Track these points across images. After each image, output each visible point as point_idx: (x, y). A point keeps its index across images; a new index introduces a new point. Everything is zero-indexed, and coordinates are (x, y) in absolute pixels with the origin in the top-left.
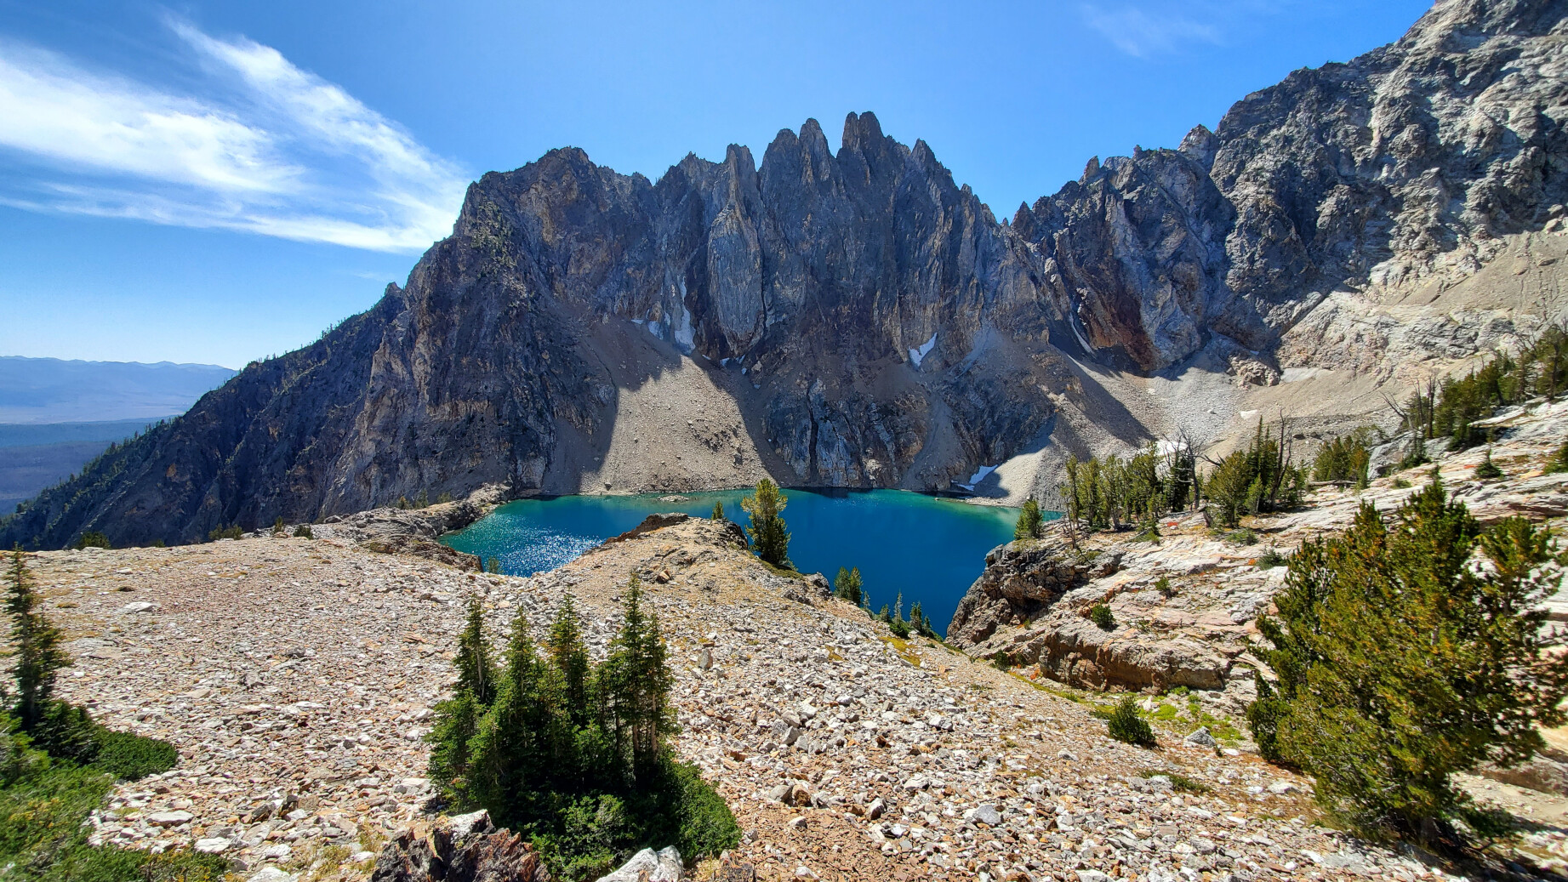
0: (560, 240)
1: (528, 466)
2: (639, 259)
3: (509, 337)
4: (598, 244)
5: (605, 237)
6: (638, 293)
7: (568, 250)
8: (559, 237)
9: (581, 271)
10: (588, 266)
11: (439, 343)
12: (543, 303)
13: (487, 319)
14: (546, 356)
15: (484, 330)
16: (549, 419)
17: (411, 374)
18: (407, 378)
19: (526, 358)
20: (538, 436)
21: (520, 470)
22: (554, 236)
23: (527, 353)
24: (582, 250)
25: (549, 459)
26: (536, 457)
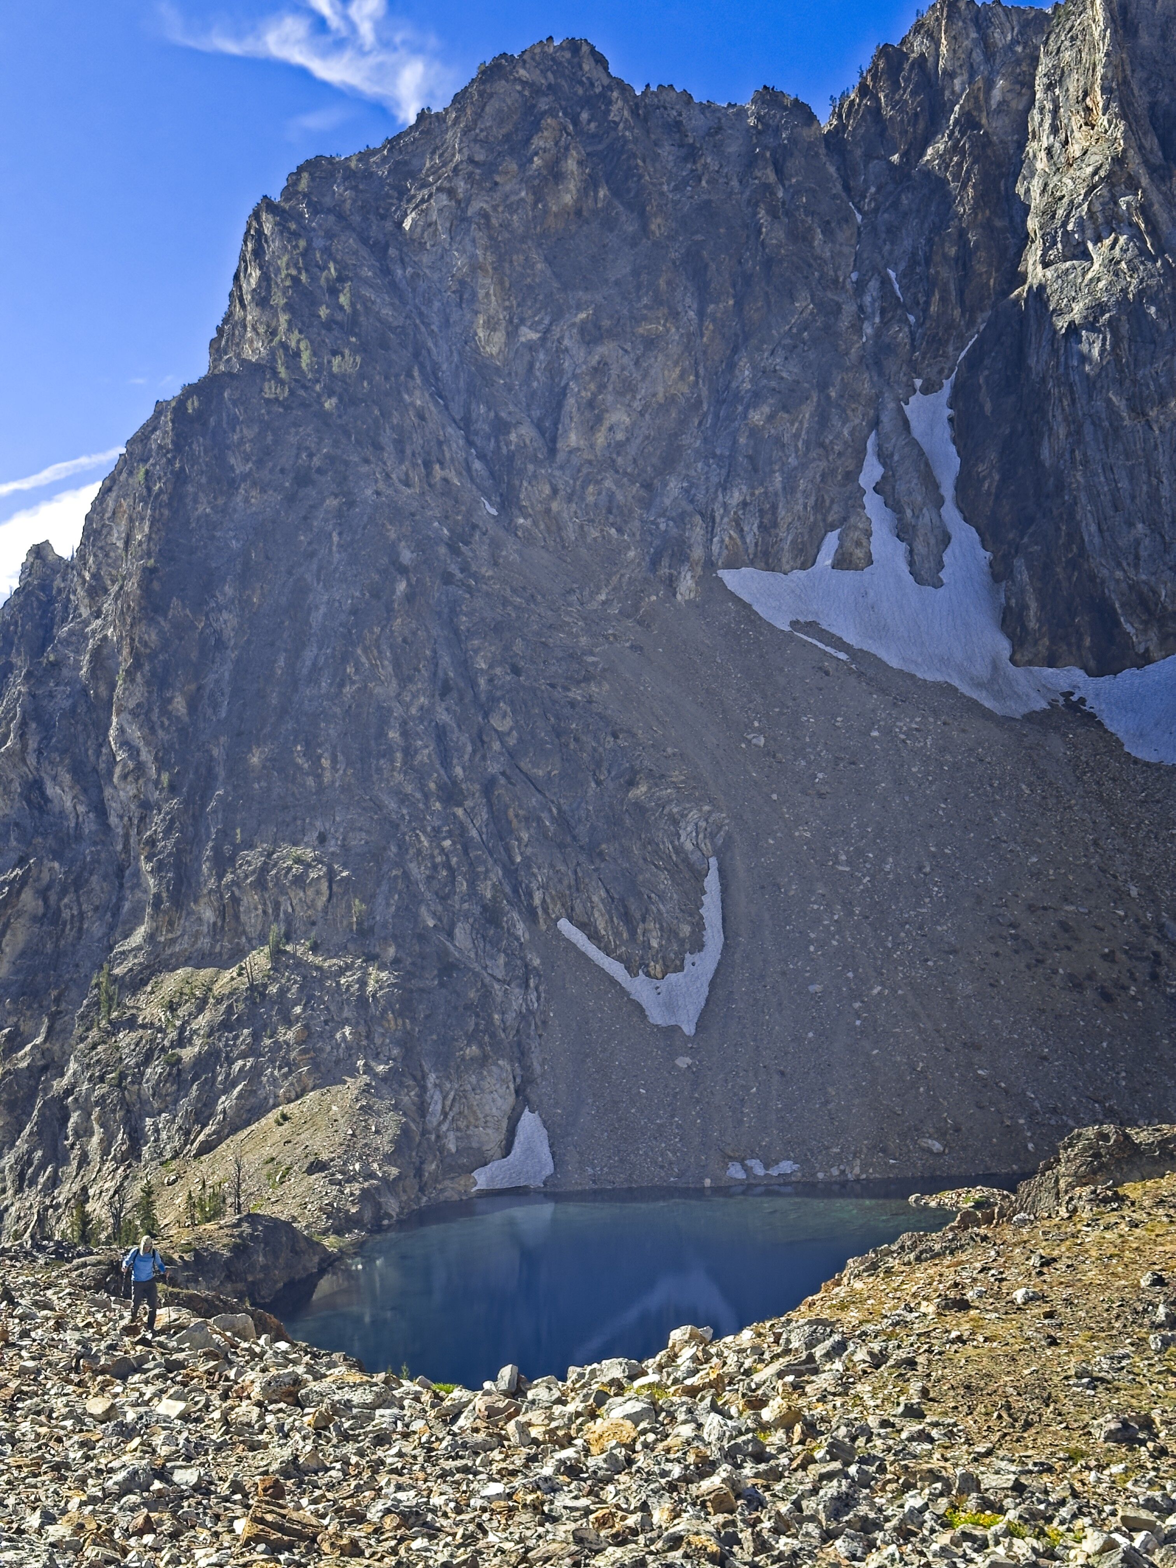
0: (531, 347)
1: (461, 1095)
2: (789, 371)
3: (386, 669)
4: (651, 343)
5: (674, 315)
6: (790, 488)
7: (554, 371)
8: (529, 335)
9: (600, 439)
10: (619, 417)
11: (179, 705)
12: (483, 552)
13: (317, 617)
14: (501, 723)
15: (309, 654)
16: (520, 929)
17: (100, 810)
18: (90, 826)
19: (441, 734)
20: (486, 994)
21: (436, 1108)
22: (512, 334)
23: (444, 717)
24: (600, 370)
25: (527, 1068)
26: (483, 1061)
